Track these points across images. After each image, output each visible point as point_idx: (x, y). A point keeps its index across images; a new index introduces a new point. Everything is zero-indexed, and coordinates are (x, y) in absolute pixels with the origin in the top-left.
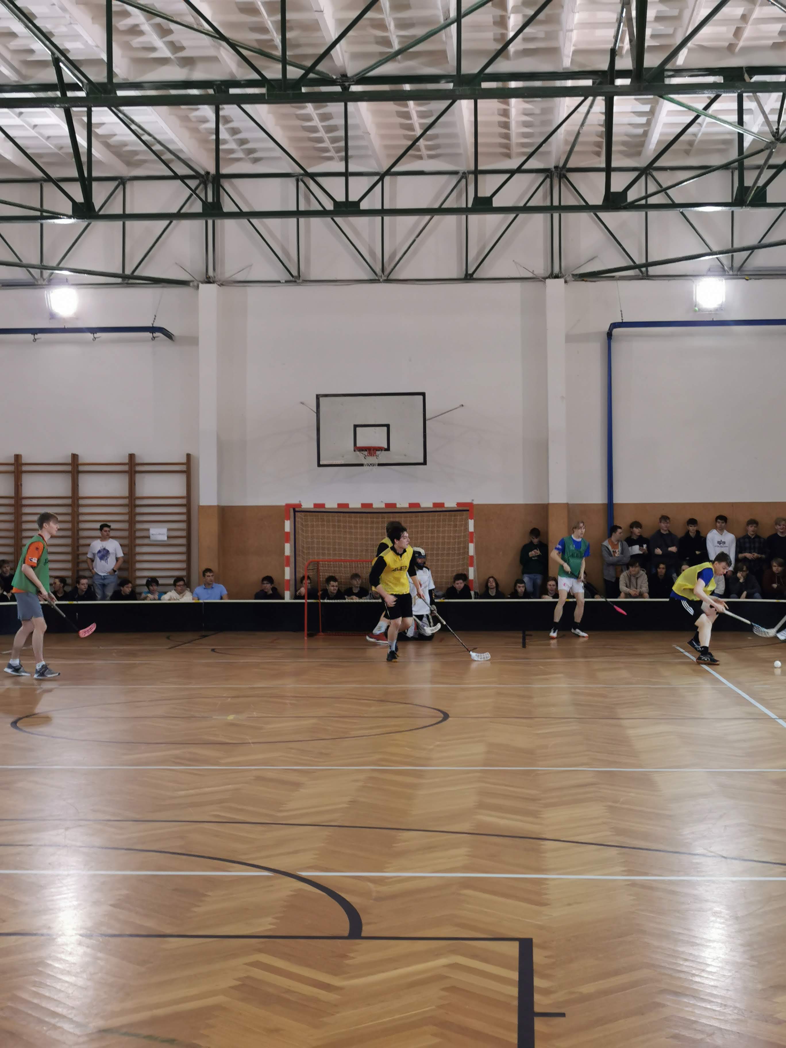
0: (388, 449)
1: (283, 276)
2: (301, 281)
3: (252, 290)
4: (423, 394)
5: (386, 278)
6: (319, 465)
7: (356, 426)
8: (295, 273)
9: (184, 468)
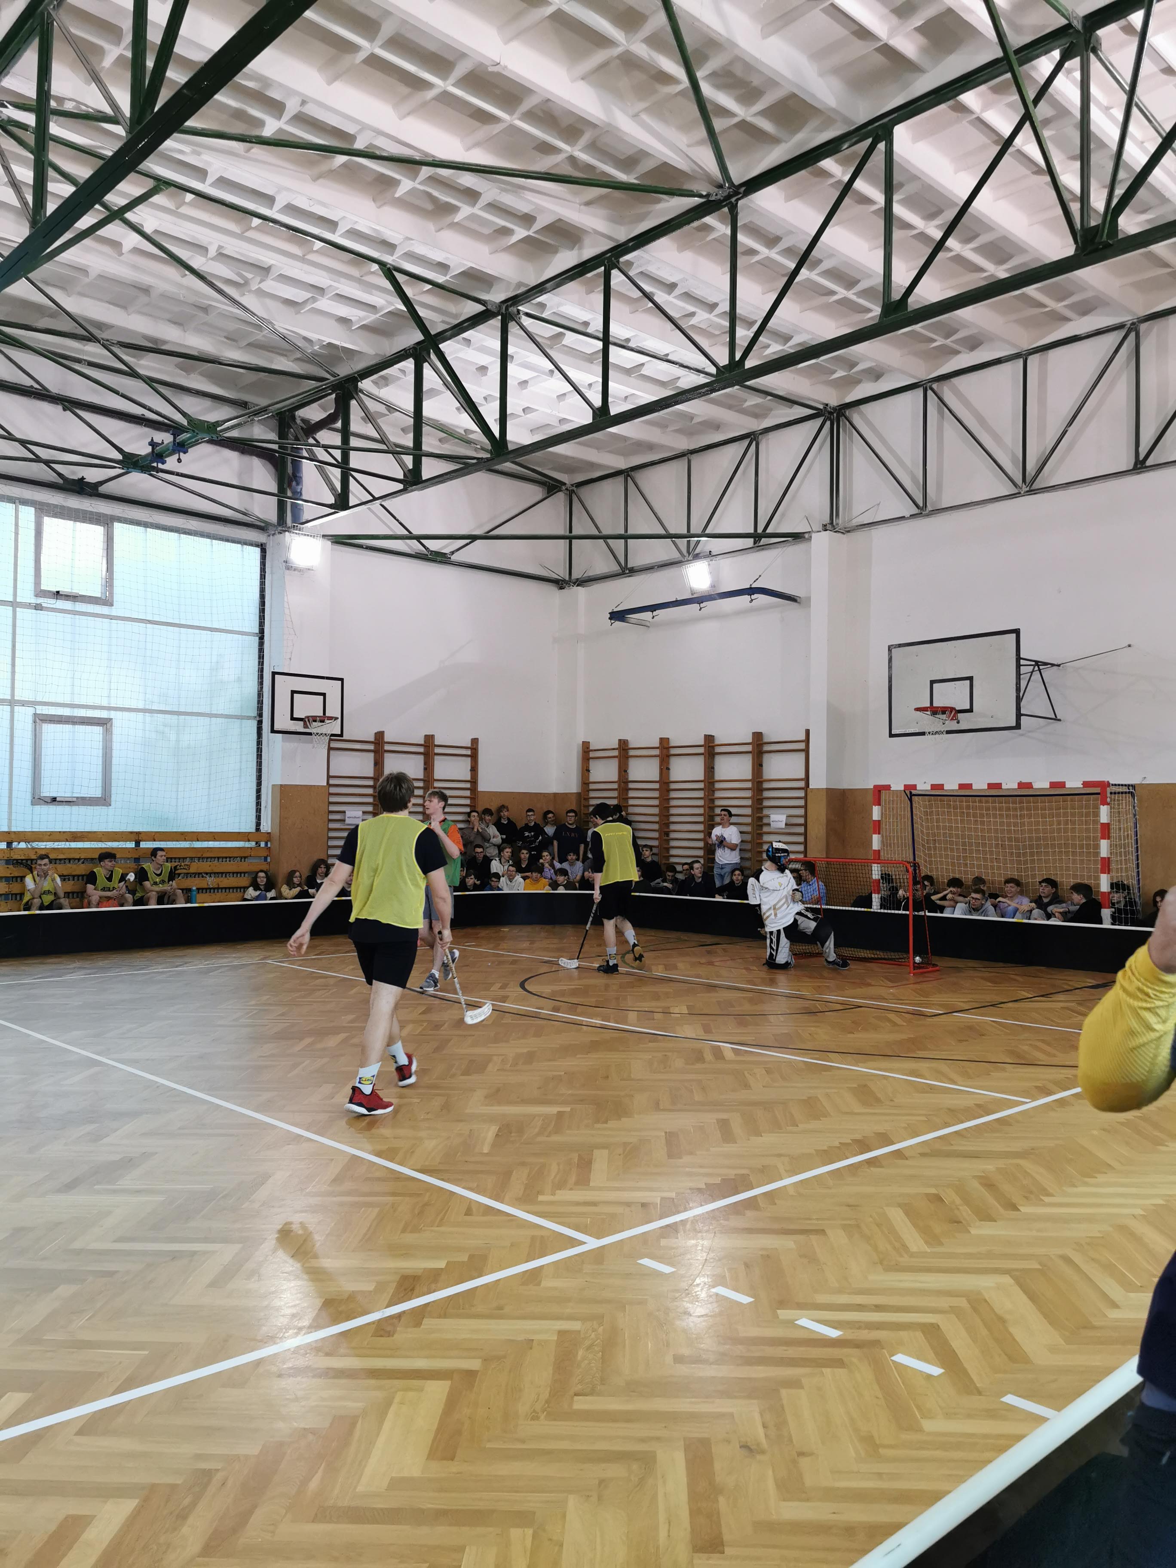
0: (970, 710)
1: (909, 509)
2: (927, 512)
3: (877, 533)
4: (1017, 632)
5: (1028, 489)
6: (891, 735)
7: (932, 682)
8: (921, 505)
9: (802, 746)
